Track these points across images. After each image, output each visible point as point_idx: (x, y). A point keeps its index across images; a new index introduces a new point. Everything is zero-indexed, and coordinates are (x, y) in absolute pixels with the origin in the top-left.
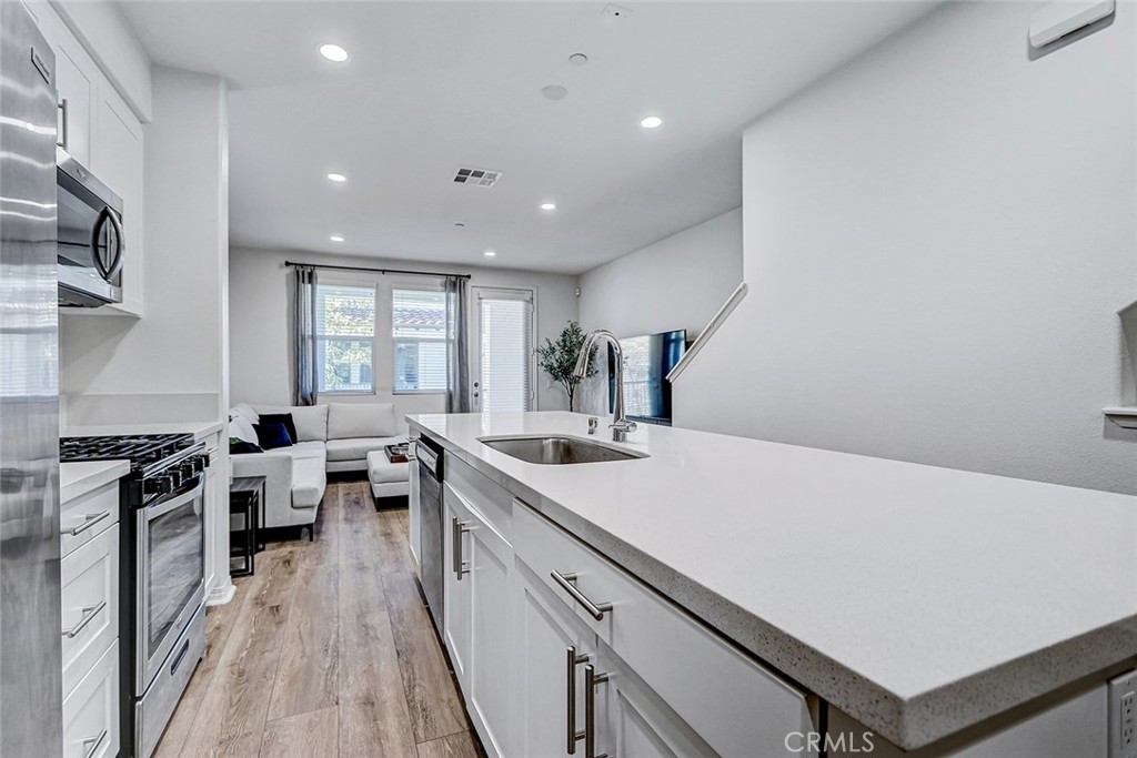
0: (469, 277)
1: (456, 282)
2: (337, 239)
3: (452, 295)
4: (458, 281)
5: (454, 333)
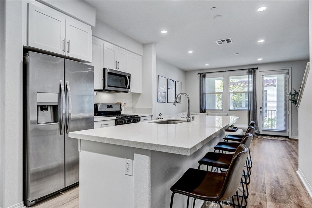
0: (257, 68)
1: (252, 71)
2: (207, 65)
3: (250, 76)
4: (252, 70)
5: (251, 89)
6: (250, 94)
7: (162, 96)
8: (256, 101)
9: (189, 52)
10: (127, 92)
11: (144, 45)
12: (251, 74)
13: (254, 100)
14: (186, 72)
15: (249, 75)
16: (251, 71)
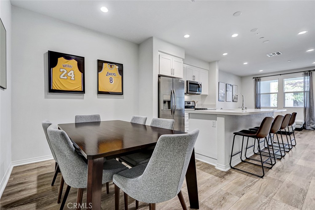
0: (314, 70)
2: (261, 71)
4: (309, 72)
5: (307, 89)
6: (306, 93)
7: (222, 97)
8: (313, 100)
9: (245, 64)
10: (200, 94)
11: (210, 63)
12: (307, 76)
13: (311, 99)
14: (242, 78)
15: (305, 77)
16: (307, 73)
